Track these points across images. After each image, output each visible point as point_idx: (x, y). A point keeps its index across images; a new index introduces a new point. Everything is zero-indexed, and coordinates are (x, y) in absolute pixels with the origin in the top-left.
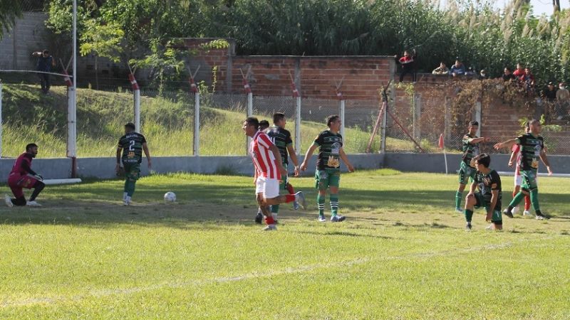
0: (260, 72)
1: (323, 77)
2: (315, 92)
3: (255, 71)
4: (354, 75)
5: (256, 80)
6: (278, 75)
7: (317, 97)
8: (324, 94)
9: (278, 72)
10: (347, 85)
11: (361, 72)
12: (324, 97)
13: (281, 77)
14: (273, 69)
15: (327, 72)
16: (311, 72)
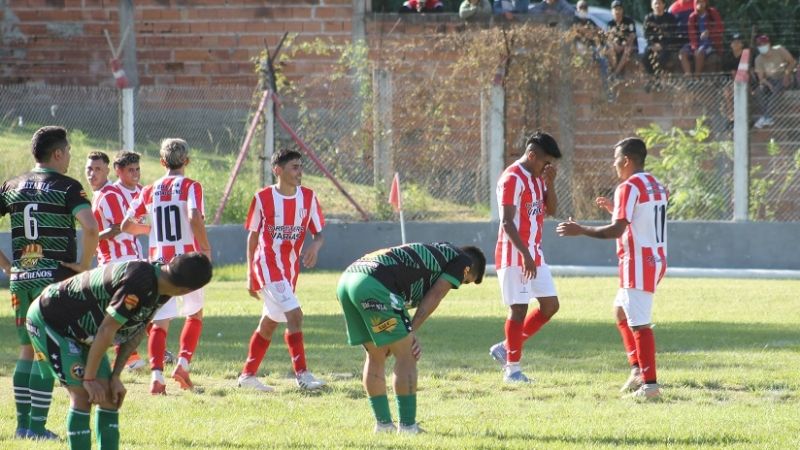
0: (34, 16)
1: (190, 27)
2: (170, 67)
3: (23, 16)
4: (265, 20)
5: (25, 37)
6: (79, 24)
7: (177, 81)
8: (195, 73)
9: (79, 16)
10: (250, 48)
11: (283, 12)
12: (193, 80)
13: (87, 28)
14: (66, 9)
15: (200, 14)
16: (161, 15)
